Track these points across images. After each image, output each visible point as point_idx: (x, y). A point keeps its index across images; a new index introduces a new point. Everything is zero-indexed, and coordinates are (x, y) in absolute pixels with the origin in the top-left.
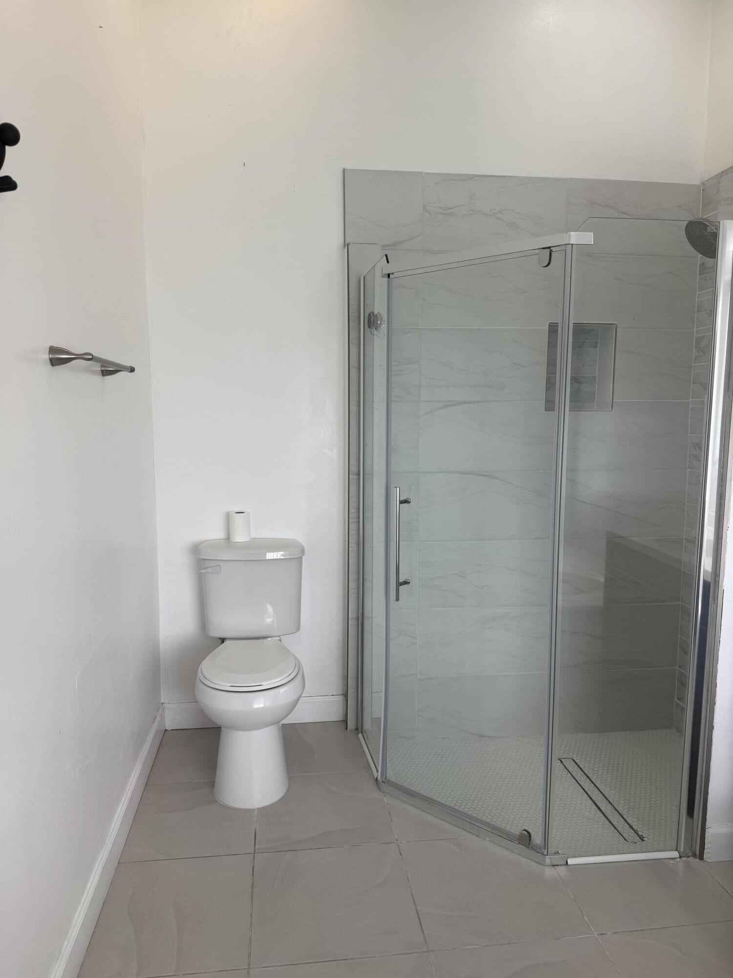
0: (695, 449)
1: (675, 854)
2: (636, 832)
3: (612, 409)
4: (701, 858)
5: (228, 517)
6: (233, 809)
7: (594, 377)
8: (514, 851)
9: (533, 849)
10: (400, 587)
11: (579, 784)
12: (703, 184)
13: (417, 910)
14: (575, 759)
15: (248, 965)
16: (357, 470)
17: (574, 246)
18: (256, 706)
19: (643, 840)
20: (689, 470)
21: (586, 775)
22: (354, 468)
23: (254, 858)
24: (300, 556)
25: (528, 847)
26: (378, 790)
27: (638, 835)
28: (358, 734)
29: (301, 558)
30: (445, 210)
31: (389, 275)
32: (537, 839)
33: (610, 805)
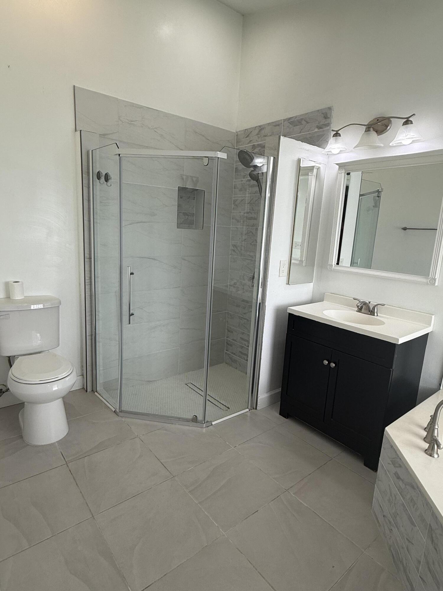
0: (234, 247)
1: (248, 410)
2: (225, 406)
3: (203, 229)
4: (256, 409)
5: (7, 284)
6: (40, 446)
7: (194, 213)
8: (190, 425)
9: (199, 423)
10: (131, 317)
11: (198, 393)
12: (237, 132)
13: (161, 462)
14: (192, 383)
15: (92, 515)
16: (89, 256)
17: (219, 158)
18: (54, 389)
19: (229, 409)
20: (230, 256)
21: (199, 388)
22: (87, 255)
23: (68, 466)
24: (58, 305)
25: (196, 422)
26: (117, 416)
27: (226, 407)
28: (94, 393)
29: (59, 306)
30: (129, 121)
31: (119, 155)
32: (200, 418)
33: (212, 398)
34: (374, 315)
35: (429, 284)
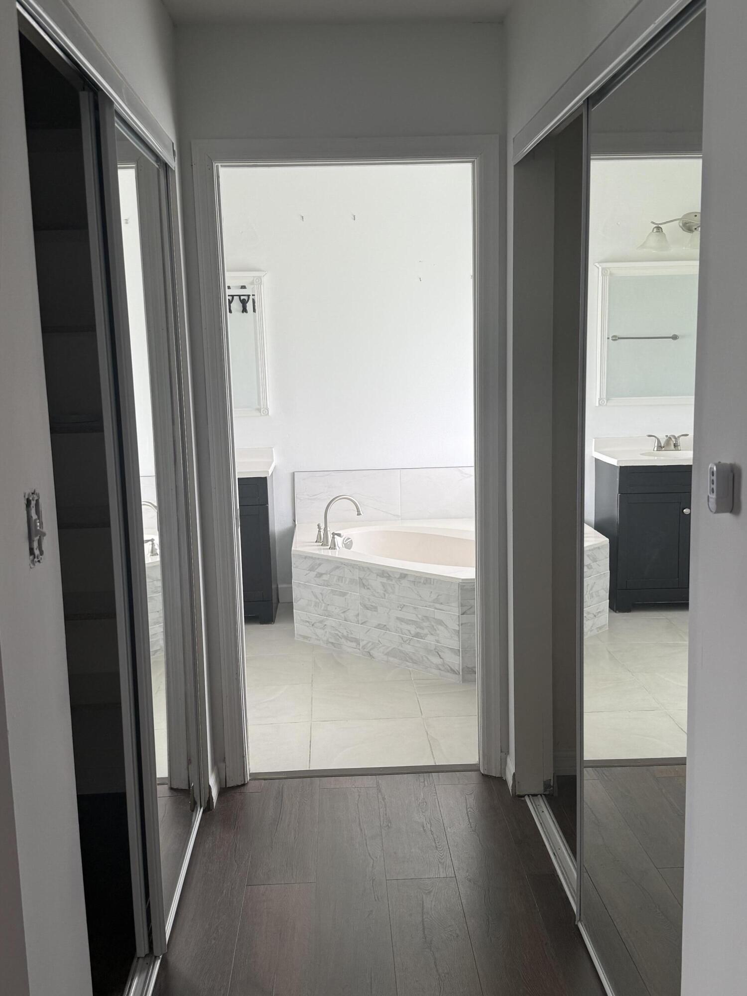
35: (261, 415)
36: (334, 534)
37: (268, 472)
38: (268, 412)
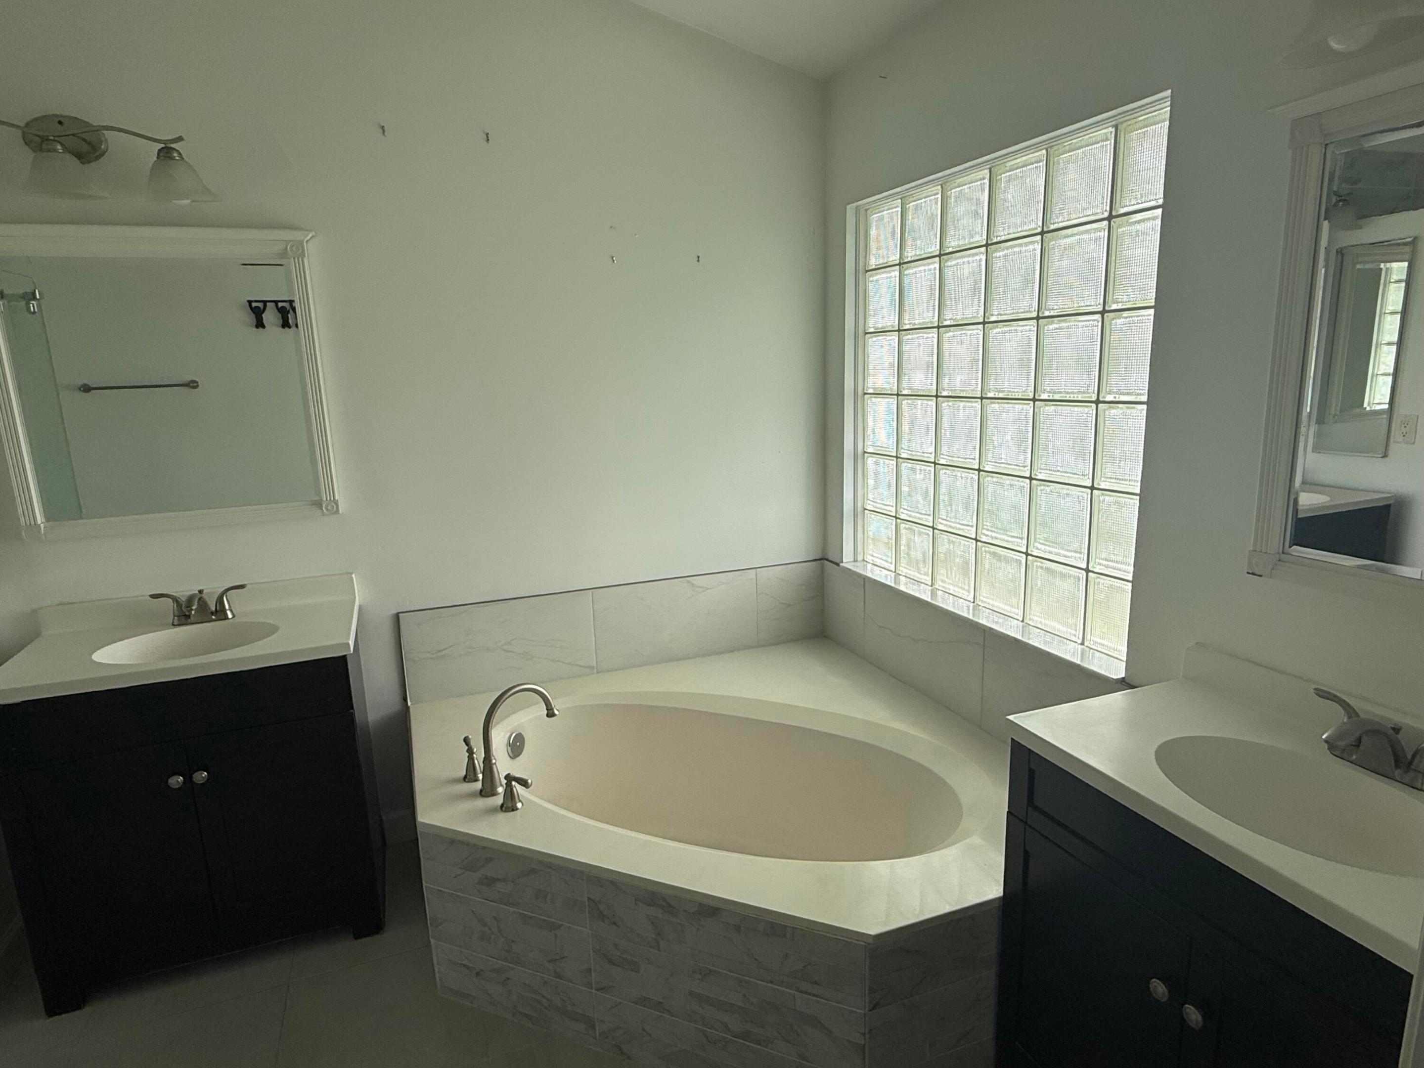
34: (226, 618)
35: (324, 515)
36: (509, 778)
37: (348, 644)
38: (337, 506)
